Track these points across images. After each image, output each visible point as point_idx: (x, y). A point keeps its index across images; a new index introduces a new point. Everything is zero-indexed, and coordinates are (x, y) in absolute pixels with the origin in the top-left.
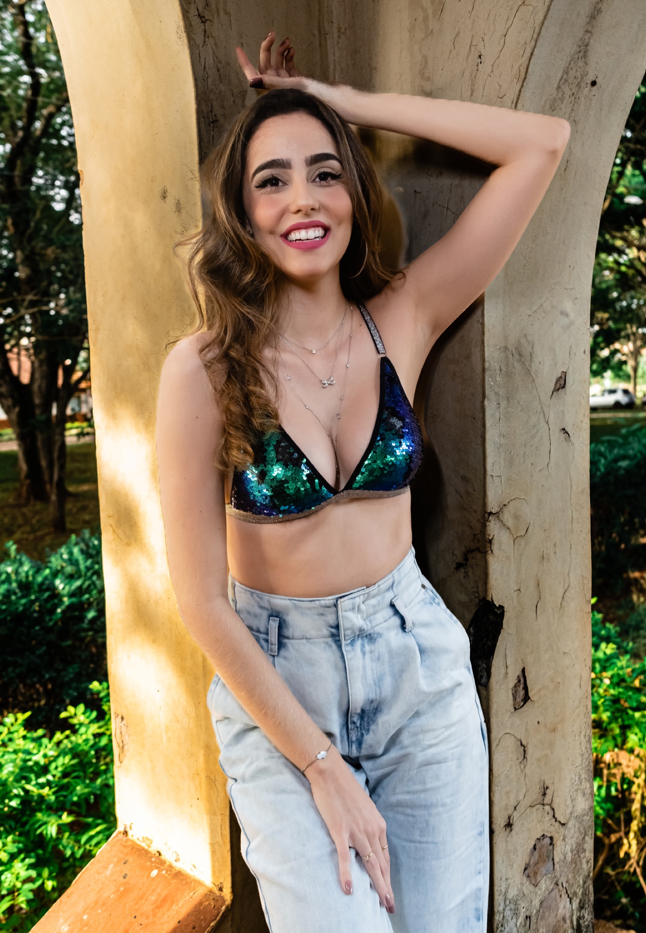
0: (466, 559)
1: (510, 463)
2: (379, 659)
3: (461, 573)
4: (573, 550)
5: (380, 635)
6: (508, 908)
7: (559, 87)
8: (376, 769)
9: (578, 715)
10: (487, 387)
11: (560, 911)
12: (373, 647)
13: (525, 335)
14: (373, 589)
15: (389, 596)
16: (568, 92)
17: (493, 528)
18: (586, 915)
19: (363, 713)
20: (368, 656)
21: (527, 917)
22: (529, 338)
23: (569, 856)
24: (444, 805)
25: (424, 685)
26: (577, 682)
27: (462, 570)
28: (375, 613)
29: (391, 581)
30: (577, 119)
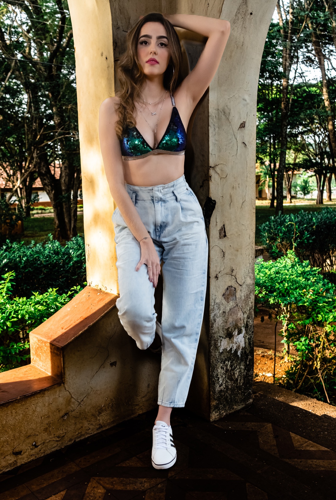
0: (203, 184)
1: (220, 151)
2: (167, 209)
3: (201, 189)
4: (247, 188)
5: (168, 201)
6: (215, 305)
7: (236, 15)
8: (168, 246)
9: (248, 249)
10: (210, 122)
11: (239, 315)
12: (165, 204)
13: (227, 106)
14: (166, 186)
15: (172, 189)
16: (240, 17)
17: (212, 172)
18: (250, 322)
19: (161, 226)
20: (163, 207)
21: (224, 312)
22: (229, 107)
23: (243, 298)
24: (190, 258)
25: (182, 219)
26: (248, 236)
27: (202, 188)
28: (167, 194)
29: (173, 184)
30: (246, 27)
